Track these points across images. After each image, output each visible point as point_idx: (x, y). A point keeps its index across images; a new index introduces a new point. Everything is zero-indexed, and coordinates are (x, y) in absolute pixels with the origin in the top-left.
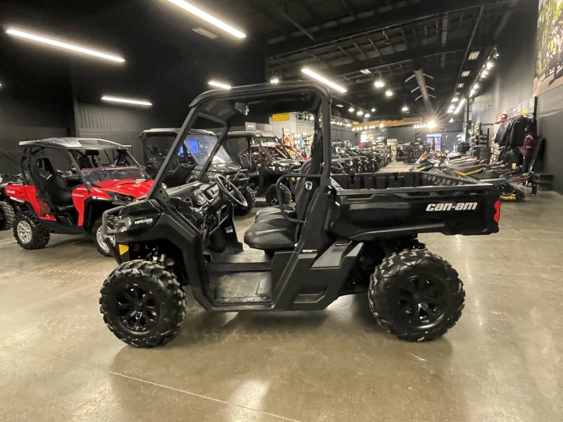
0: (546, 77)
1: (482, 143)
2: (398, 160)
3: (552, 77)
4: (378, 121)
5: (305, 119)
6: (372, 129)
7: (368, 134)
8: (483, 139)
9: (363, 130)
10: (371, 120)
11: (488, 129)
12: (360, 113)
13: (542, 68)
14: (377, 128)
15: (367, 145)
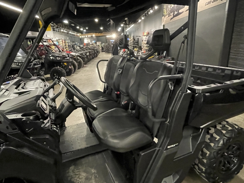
0: (169, 16)
1: (136, 44)
2: (102, 51)
3: (172, 16)
4: (92, 33)
5: (57, 31)
6: (90, 37)
7: (87, 39)
8: (136, 42)
9: (85, 37)
10: (86, 33)
11: (138, 38)
12: (82, 29)
13: (166, 12)
14: (92, 37)
15: (88, 44)
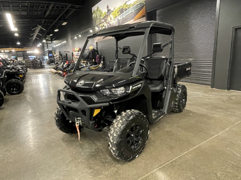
1: (64, 59)
8: (64, 57)
